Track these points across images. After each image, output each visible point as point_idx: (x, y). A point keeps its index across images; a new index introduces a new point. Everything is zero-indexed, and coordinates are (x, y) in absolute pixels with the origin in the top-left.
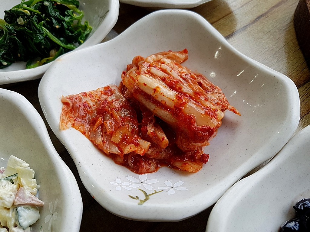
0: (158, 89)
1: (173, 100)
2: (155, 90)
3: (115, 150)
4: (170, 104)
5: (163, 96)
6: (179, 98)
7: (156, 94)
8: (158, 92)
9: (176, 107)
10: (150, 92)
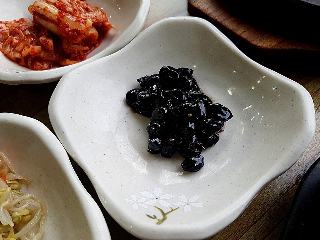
0: (46, 9)
1: (56, 15)
2: (44, 9)
3: (18, 55)
4: (54, 18)
5: (50, 13)
6: (60, 13)
7: (45, 12)
8: (46, 11)
9: (58, 19)
10: (41, 12)
